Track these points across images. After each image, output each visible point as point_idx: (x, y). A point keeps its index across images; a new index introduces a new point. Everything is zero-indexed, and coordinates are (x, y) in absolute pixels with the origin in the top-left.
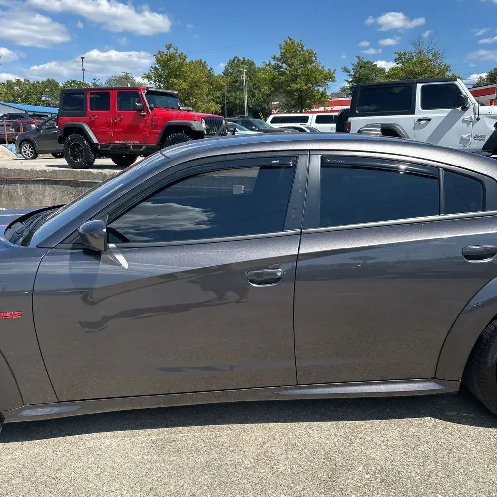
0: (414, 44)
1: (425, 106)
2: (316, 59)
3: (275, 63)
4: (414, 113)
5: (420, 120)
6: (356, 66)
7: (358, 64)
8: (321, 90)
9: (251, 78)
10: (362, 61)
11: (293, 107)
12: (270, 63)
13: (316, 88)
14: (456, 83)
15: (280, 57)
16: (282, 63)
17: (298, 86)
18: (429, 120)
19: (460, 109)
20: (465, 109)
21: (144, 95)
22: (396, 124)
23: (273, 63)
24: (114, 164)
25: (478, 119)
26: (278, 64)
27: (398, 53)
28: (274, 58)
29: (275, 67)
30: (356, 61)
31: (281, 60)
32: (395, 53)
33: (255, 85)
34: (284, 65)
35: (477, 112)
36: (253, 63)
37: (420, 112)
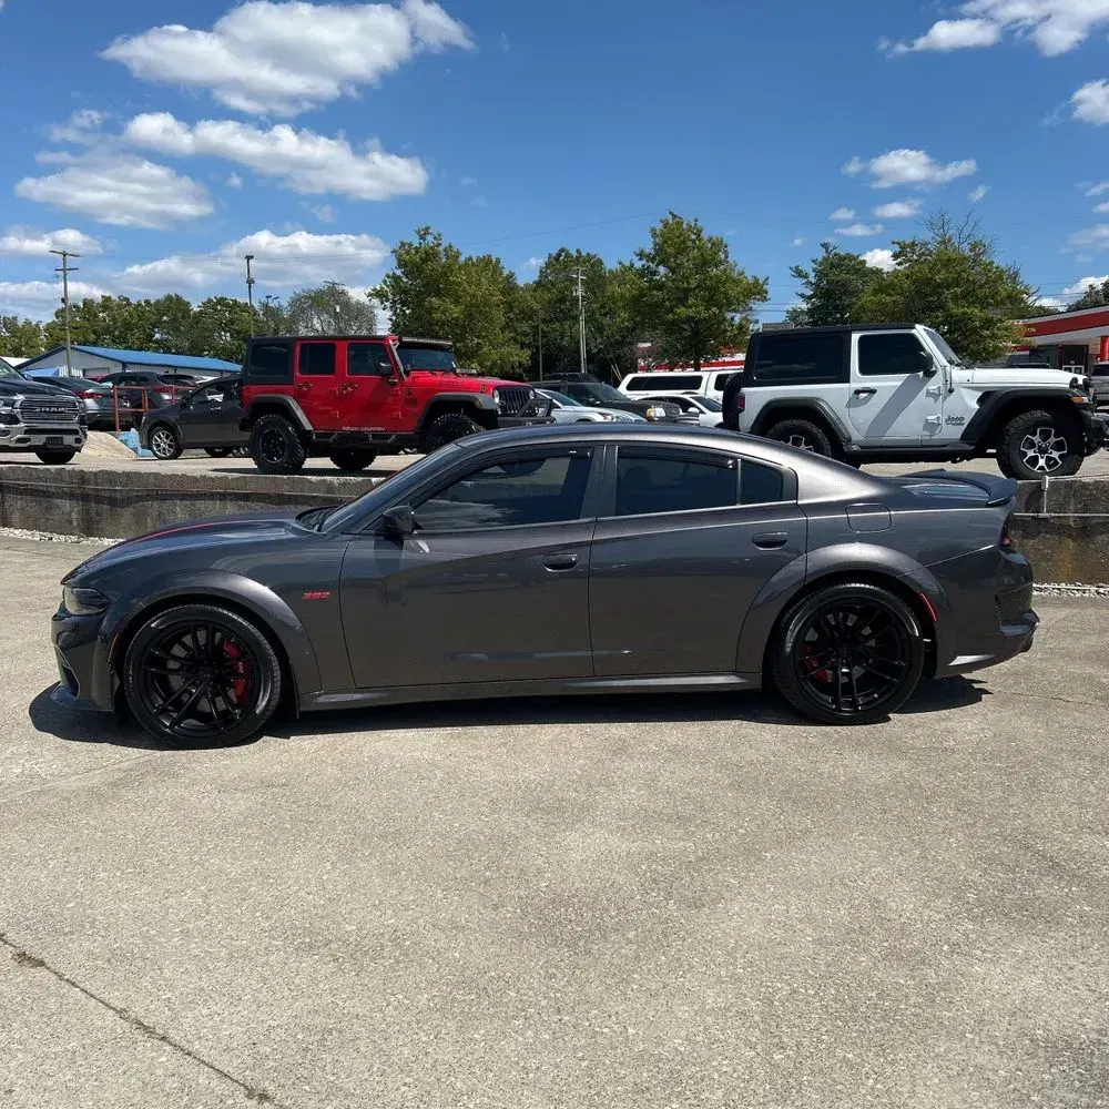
0: (931, 225)
1: (866, 369)
2: (726, 257)
3: (643, 266)
4: (846, 380)
5: (857, 392)
6: (821, 264)
7: (825, 259)
8: (738, 318)
9: (594, 294)
10: (836, 254)
11: (681, 354)
12: (632, 265)
13: (729, 316)
14: (913, 331)
15: (653, 252)
16: (657, 265)
17: (691, 312)
18: (872, 392)
19: (921, 374)
20: (930, 374)
21: (394, 348)
22: (818, 399)
23: (638, 264)
24: (335, 467)
25: (951, 391)
26: (648, 267)
27: (899, 244)
28: (641, 255)
29: (642, 273)
30: (820, 254)
31: (654, 258)
32: (893, 243)
33: (603, 307)
34: (662, 270)
35: (948, 379)
36: (600, 262)
37: (858, 380)
